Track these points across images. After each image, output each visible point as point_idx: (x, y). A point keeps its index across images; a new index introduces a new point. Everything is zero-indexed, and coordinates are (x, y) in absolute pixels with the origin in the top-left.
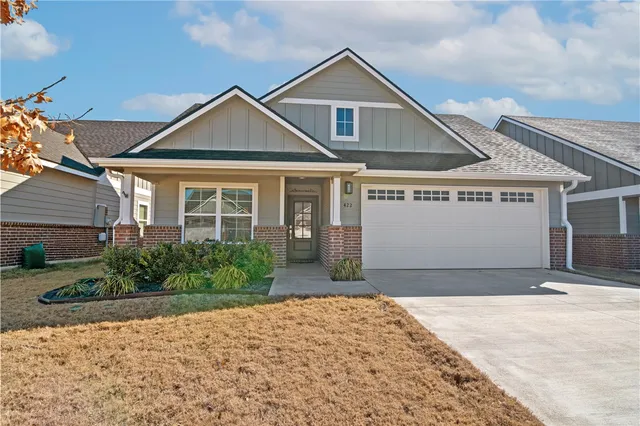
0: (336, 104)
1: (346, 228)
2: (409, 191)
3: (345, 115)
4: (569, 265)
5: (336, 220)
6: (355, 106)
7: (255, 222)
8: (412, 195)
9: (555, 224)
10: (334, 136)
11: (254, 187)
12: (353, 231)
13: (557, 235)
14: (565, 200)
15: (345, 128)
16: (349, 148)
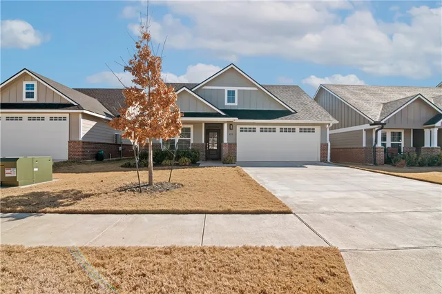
0: (227, 89)
1: (229, 144)
2: (258, 128)
3: (231, 93)
4: (329, 161)
5: (225, 141)
6: (236, 89)
7: (192, 142)
8: (259, 130)
9: (324, 142)
10: (226, 103)
11: (191, 127)
12: (233, 146)
13: (324, 147)
14: (328, 132)
15: (231, 100)
16: (233, 108)
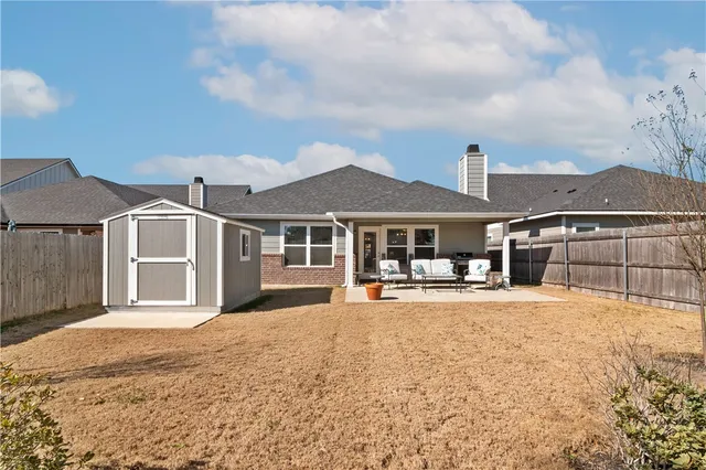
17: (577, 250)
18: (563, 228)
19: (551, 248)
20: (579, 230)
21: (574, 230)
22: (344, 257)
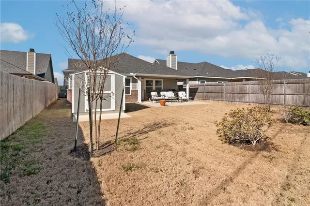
17: (208, 89)
18: (197, 81)
19: (198, 88)
20: (201, 82)
21: (200, 82)
22: (137, 91)
